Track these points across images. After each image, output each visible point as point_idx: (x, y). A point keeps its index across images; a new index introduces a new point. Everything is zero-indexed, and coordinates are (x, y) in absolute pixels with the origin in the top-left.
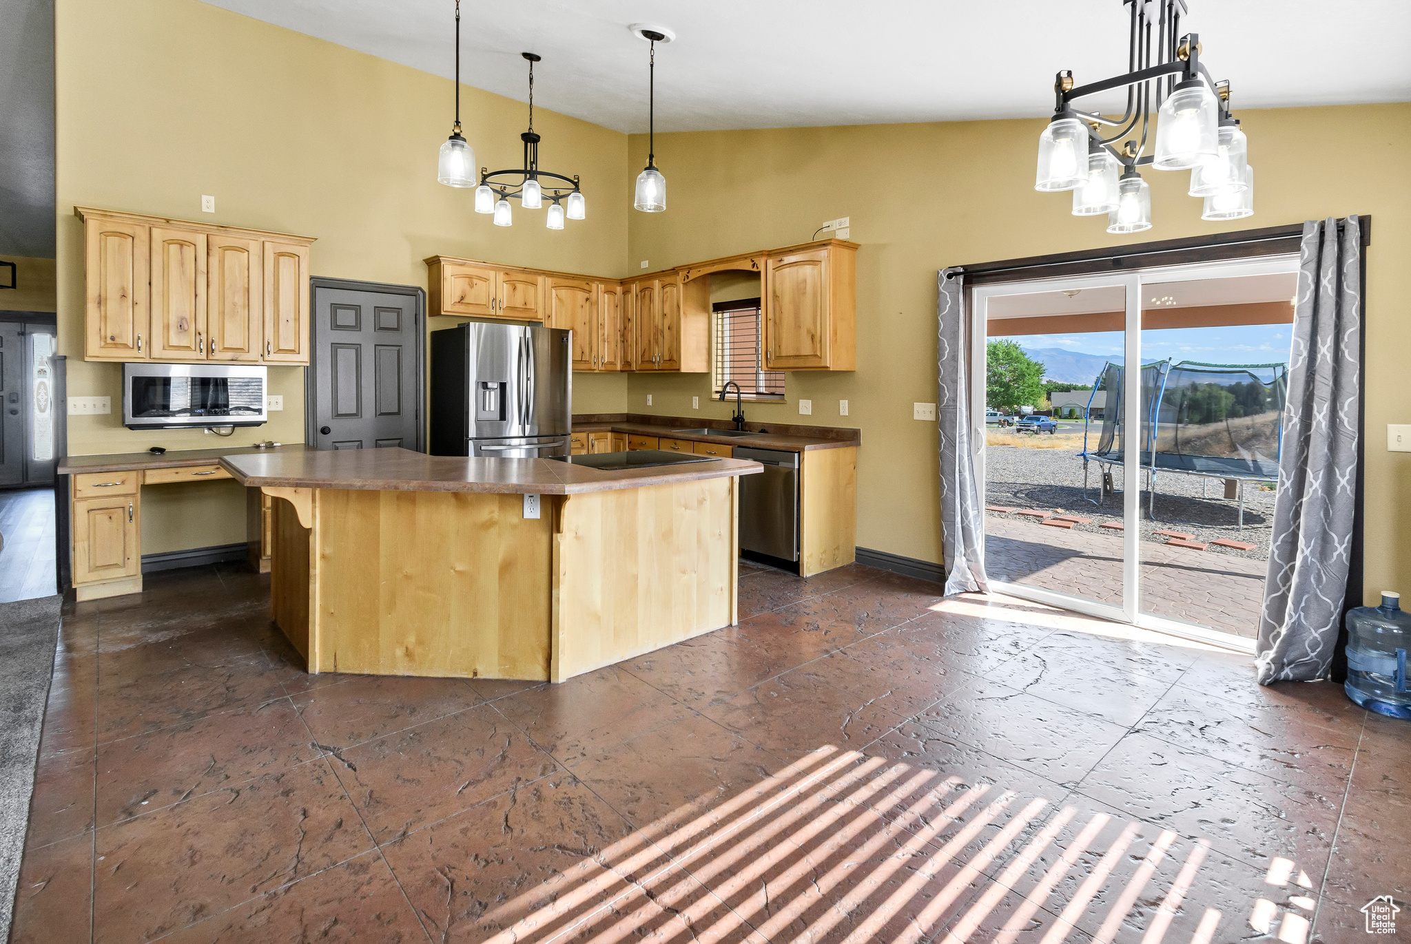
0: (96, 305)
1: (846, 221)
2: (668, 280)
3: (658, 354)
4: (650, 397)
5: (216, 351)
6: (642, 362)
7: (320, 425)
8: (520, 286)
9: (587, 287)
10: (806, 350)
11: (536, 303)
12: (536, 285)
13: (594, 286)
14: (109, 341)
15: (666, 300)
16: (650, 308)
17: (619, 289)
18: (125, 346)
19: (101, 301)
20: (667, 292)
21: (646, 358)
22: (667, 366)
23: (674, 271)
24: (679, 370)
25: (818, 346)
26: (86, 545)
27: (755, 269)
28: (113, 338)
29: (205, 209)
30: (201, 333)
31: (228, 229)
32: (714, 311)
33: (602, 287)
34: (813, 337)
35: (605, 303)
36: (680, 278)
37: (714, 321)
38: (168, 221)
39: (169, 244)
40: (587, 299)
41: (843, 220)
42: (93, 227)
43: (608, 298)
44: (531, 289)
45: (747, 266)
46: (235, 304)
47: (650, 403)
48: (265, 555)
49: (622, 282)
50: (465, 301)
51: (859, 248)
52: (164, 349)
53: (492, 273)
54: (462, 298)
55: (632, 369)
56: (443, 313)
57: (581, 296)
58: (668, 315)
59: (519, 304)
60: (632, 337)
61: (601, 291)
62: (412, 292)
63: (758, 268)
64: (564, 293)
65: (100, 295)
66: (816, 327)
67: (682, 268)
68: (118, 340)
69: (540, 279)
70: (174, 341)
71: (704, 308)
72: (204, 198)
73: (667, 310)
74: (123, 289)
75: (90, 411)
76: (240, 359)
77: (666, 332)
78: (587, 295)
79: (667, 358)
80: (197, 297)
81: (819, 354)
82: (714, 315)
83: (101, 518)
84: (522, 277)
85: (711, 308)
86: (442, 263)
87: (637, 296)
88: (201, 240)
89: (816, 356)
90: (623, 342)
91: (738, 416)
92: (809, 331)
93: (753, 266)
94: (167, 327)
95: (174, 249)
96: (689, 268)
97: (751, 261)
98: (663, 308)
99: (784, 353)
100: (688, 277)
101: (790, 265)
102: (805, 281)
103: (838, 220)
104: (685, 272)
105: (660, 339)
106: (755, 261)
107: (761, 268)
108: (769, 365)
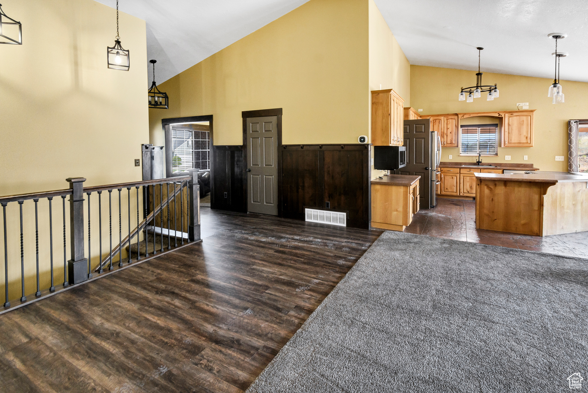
1: (528, 104)
2: (449, 117)
10: (524, 140)
15: (449, 124)
16: (439, 126)
20: (449, 121)
22: (449, 145)
23: (456, 114)
24: (457, 146)
27: (500, 116)
32: (460, 128)
34: (527, 138)
36: (458, 117)
37: (461, 131)
41: (525, 103)
45: (497, 115)
49: (421, 116)
58: (449, 129)
63: (501, 116)
66: (528, 135)
67: (460, 114)
73: (449, 127)
77: (448, 134)
79: (449, 142)
81: (529, 142)
86: (410, 110)
89: (527, 143)
91: (479, 161)
92: (525, 136)
93: (499, 115)
96: (465, 114)
97: (498, 114)
98: (447, 126)
99: (513, 141)
100: (463, 117)
101: (516, 116)
102: (523, 121)
103: (523, 103)
104: (462, 115)
105: (445, 136)
106: (501, 114)
107: (503, 116)
108: (505, 145)
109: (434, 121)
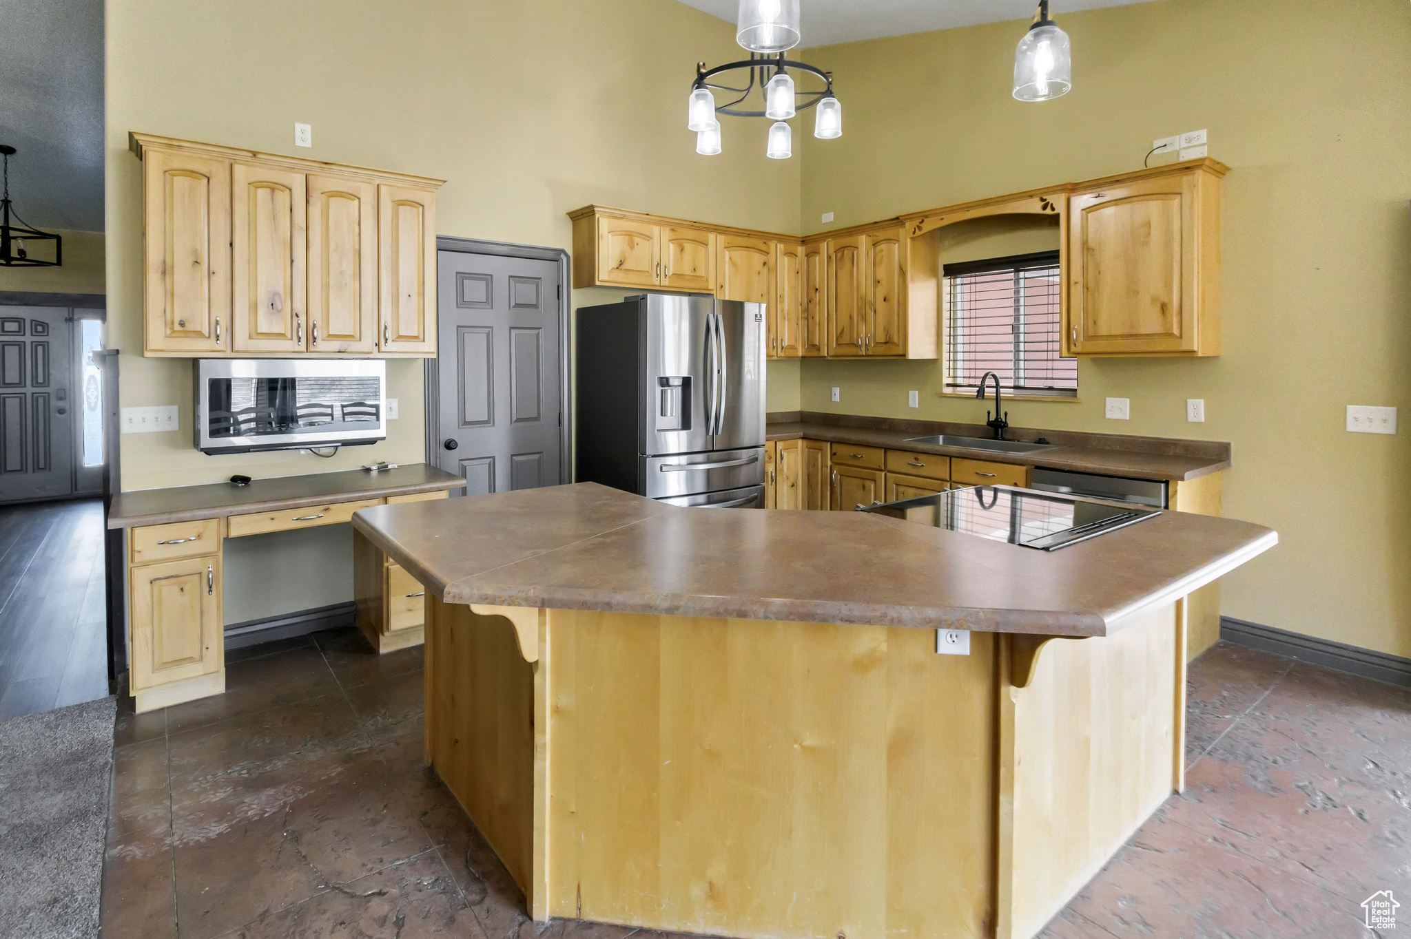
0: (159, 275)
1: (1203, 135)
2: (882, 235)
3: (867, 334)
4: (837, 391)
5: (319, 340)
6: (838, 345)
7: (445, 437)
8: (688, 247)
9: (763, 247)
10: (1150, 323)
11: (707, 270)
12: (707, 245)
13: (772, 245)
14: (177, 327)
15: (881, 262)
16: (852, 274)
17: (800, 250)
18: (199, 334)
19: (166, 271)
20: (882, 251)
21: (846, 339)
22: (881, 350)
23: (898, 221)
24: (905, 355)
25: (1175, 320)
26: (148, 631)
27: (1048, 211)
28: (182, 324)
29: (298, 143)
30: (300, 315)
31: (333, 167)
32: (945, 275)
33: (781, 247)
34: (1164, 308)
35: (785, 266)
36: (905, 233)
37: (946, 289)
38: (255, 154)
39: (256, 188)
40: (765, 264)
41: (1195, 134)
42: (155, 161)
43: (789, 262)
44: (701, 249)
45: (1034, 207)
46: (342, 273)
47: (837, 398)
48: (388, 629)
49: (804, 241)
50: (623, 267)
51: (1228, 174)
52: (250, 338)
53: (656, 229)
54: (621, 263)
55: (821, 355)
56: (598, 283)
57: (758, 258)
58: (883, 282)
59: (687, 271)
60: (820, 314)
61: (781, 253)
62: (554, 256)
63: (1053, 209)
64: (739, 255)
65: (165, 262)
66: (1170, 293)
67: (911, 217)
68: (189, 327)
69: (711, 237)
70: (263, 327)
71: (934, 273)
72: (298, 127)
73: (882, 273)
74: (196, 252)
75: (151, 427)
76: (349, 350)
77: (880, 304)
78: (763, 258)
79: (881, 338)
80: (294, 264)
81: (1176, 331)
82: (946, 282)
83: (170, 590)
84: (691, 234)
85: (941, 271)
86: (597, 216)
87: (829, 258)
88: (298, 182)
89: (1171, 335)
90: (807, 319)
91: (996, 419)
92: (1154, 300)
93: (1045, 208)
94: (254, 307)
95: (262, 194)
96: (923, 216)
97: (1042, 200)
98: (875, 272)
99: (1103, 331)
100: (920, 228)
101: (1117, 202)
102: (1149, 224)
103: (1184, 136)
104: (917, 222)
105: (870, 314)
106: (1050, 199)
107: (1060, 209)
108: (1073, 349)
109: (839, 255)
